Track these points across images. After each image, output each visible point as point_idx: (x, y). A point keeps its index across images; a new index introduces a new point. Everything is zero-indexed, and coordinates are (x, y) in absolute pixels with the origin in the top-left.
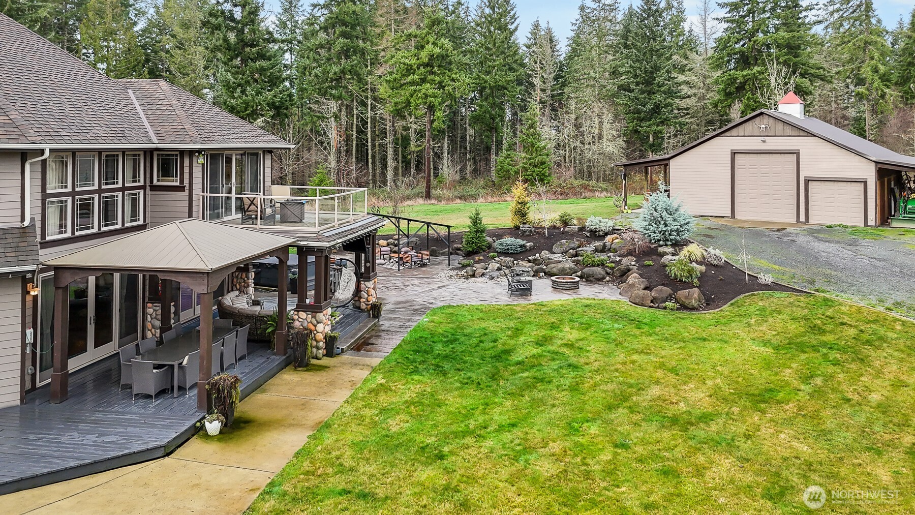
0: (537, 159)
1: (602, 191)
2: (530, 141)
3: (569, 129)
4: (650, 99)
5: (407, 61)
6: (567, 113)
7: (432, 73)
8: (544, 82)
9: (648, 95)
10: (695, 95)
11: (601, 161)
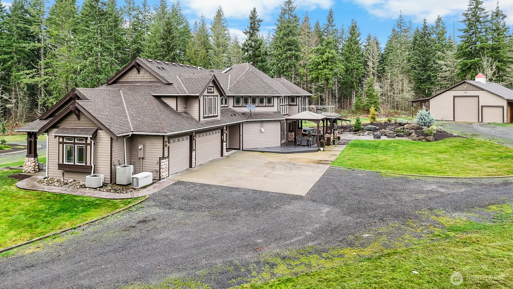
0: (373, 101)
1: (403, 115)
2: (370, 92)
3: (387, 87)
4: (425, 73)
5: (317, 60)
6: (386, 79)
7: (327, 64)
8: (374, 64)
9: (425, 71)
10: (449, 70)
11: (403, 102)
